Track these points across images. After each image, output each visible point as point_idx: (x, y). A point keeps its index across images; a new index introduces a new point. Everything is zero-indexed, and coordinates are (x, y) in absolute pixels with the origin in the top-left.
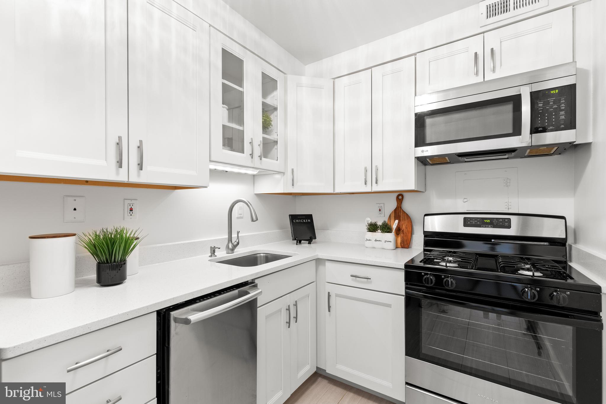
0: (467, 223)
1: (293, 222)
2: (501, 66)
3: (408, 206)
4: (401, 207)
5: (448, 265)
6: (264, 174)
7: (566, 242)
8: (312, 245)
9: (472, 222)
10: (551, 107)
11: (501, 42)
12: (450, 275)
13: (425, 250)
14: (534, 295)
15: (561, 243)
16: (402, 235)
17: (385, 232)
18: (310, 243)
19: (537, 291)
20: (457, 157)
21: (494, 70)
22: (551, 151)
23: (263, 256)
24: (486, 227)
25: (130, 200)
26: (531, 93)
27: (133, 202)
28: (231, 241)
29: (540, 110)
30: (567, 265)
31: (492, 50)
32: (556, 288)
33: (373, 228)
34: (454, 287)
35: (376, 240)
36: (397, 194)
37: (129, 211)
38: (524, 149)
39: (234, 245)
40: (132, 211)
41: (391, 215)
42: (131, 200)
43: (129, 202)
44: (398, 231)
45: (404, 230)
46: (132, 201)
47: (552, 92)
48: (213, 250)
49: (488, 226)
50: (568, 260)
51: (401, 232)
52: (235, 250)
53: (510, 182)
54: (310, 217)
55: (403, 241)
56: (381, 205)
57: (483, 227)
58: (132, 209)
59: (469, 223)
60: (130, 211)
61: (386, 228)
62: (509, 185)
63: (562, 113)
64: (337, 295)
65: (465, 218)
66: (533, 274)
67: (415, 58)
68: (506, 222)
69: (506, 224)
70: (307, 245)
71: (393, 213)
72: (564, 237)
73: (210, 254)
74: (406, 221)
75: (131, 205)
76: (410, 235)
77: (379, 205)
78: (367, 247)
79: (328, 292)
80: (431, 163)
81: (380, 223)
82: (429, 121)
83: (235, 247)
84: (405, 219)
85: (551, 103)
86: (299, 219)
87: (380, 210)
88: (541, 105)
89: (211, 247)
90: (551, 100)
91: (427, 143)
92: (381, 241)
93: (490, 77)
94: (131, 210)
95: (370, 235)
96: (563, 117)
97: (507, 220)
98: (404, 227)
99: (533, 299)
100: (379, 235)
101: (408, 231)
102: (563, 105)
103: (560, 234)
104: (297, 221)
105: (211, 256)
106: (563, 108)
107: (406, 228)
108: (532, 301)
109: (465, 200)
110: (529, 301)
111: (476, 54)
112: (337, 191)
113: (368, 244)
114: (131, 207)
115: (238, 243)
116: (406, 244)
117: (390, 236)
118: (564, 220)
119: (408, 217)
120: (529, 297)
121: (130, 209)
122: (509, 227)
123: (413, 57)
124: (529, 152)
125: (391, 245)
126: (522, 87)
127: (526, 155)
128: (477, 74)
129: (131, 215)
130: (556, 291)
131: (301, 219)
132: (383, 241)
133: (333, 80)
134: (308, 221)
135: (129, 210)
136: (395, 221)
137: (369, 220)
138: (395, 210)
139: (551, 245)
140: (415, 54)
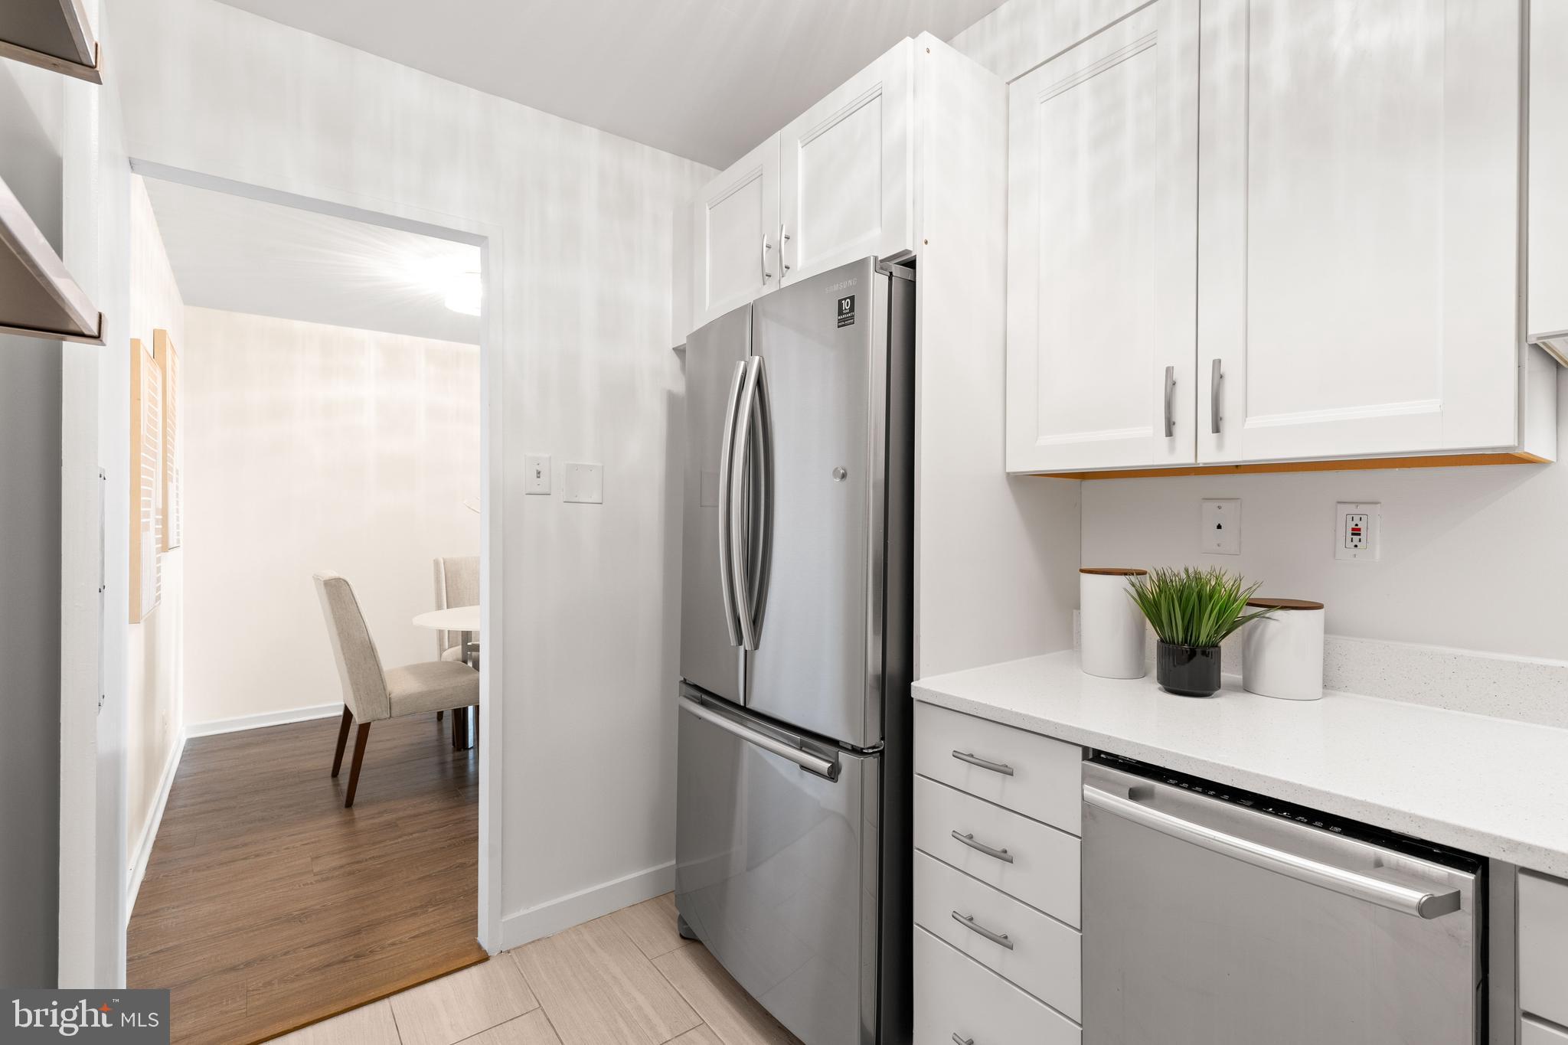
25: (1354, 506)
27: (1362, 509)
37: (1349, 536)
40: (1359, 534)
42: (1357, 503)
43: (1352, 509)
46: (1360, 506)
58: (1359, 530)
60: (1353, 534)
75: (1357, 518)
94: (1356, 531)
114: (1357, 525)
121: (1353, 529)
129: (1356, 546)
135: (1350, 532)
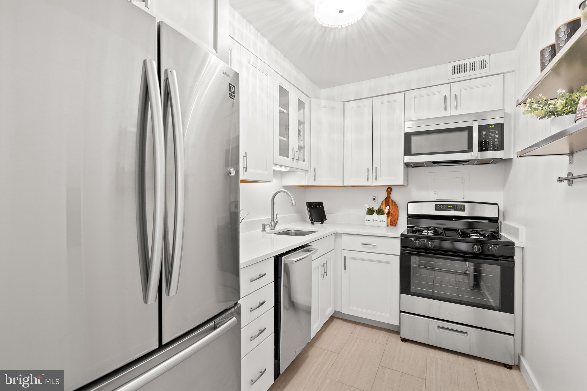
0: (437, 208)
1: (309, 207)
2: (461, 106)
3: (395, 196)
4: (390, 197)
5: (428, 234)
6: (292, 171)
7: (498, 219)
8: (324, 225)
9: (441, 208)
10: (490, 136)
11: (461, 90)
12: (430, 239)
13: (408, 227)
14: (480, 249)
15: (495, 220)
16: (391, 216)
17: (380, 215)
18: (322, 223)
19: (481, 247)
20: (432, 163)
21: (456, 108)
22: (490, 162)
23: (294, 232)
24: (449, 210)
26: (479, 126)
28: (273, 221)
29: (484, 137)
30: (499, 234)
31: (456, 95)
32: (491, 244)
33: (371, 212)
34: (433, 247)
35: (373, 221)
36: (387, 187)
38: (474, 160)
39: (275, 224)
41: (383, 202)
44: (389, 214)
45: (393, 213)
47: (491, 126)
48: (264, 226)
49: (451, 210)
50: (499, 231)
51: (390, 215)
52: (276, 227)
53: (464, 181)
54: (321, 204)
55: (392, 221)
56: (375, 195)
57: (447, 210)
59: (438, 208)
61: (380, 212)
62: (464, 183)
63: (496, 140)
64: (351, 258)
65: (436, 205)
66: (479, 238)
67: (405, 94)
68: (463, 207)
69: (462, 208)
70: (320, 225)
71: (385, 201)
72: (497, 217)
73: (262, 230)
74: (394, 207)
76: (397, 217)
77: (373, 195)
78: (366, 226)
79: (345, 256)
80: (413, 166)
81: (376, 208)
82: (414, 139)
83: (276, 224)
84: (393, 205)
85: (490, 133)
86: (313, 205)
87: (374, 199)
88: (485, 134)
89: (263, 225)
90: (490, 132)
91: (412, 153)
92: (377, 221)
93: (454, 113)
95: (369, 217)
96: (497, 143)
97: (463, 206)
98: (392, 211)
99: (479, 251)
100: (375, 216)
101: (395, 214)
102: (497, 135)
103: (494, 215)
104: (312, 207)
105: (263, 231)
106: (497, 137)
107: (394, 212)
108: (478, 252)
109: (435, 192)
110: (477, 253)
111: (445, 97)
112: (345, 184)
113: (367, 223)
115: (277, 222)
116: (393, 223)
117: (384, 217)
118: (497, 206)
119: (395, 204)
120: (477, 251)
122: (464, 210)
123: (403, 93)
124: (477, 162)
125: (385, 224)
126: (474, 122)
127: (475, 163)
128: (446, 109)
130: (491, 246)
131: (315, 205)
132: (379, 221)
133: (343, 103)
134: (320, 207)
136: (386, 207)
137: (368, 206)
138: (386, 199)
139: (489, 222)
140: (405, 91)
